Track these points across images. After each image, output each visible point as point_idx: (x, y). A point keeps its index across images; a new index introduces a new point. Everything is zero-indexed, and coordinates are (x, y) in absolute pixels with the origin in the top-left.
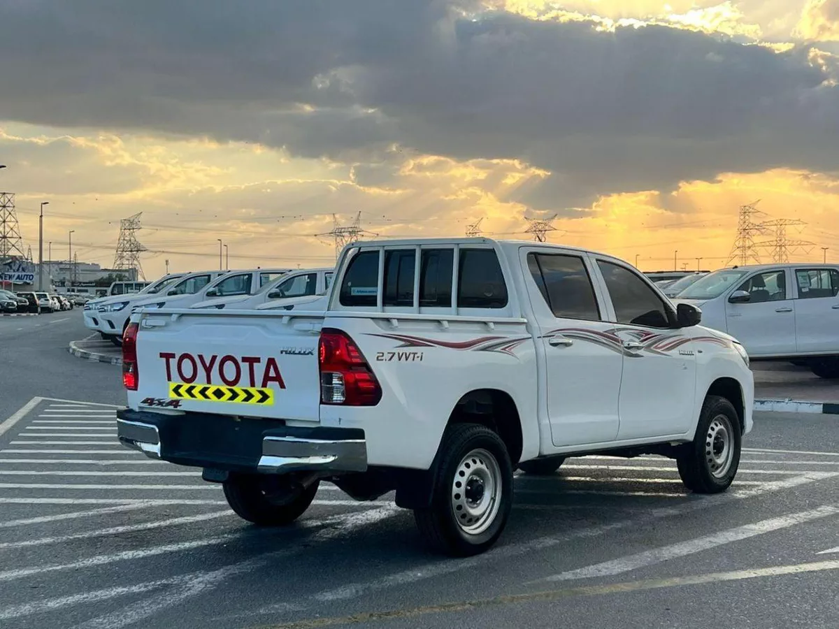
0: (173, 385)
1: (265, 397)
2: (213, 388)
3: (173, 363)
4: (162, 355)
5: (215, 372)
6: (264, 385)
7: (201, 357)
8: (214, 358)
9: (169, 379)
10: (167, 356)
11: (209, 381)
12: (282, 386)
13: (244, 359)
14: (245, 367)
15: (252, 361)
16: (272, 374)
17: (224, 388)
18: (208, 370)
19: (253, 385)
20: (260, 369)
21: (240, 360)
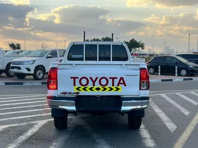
1: (118, 89)
2: (96, 87)
3: (77, 81)
4: (71, 78)
5: (97, 82)
6: (118, 85)
7: (91, 78)
8: (97, 78)
9: (74, 85)
10: (74, 78)
11: (94, 85)
12: (125, 85)
13: (110, 78)
14: (110, 81)
15: (113, 79)
16: (122, 82)
17: (100, 87)
18: (94, 82)
19: (113, 85)
20: (116, 81)
21: (108, 78)
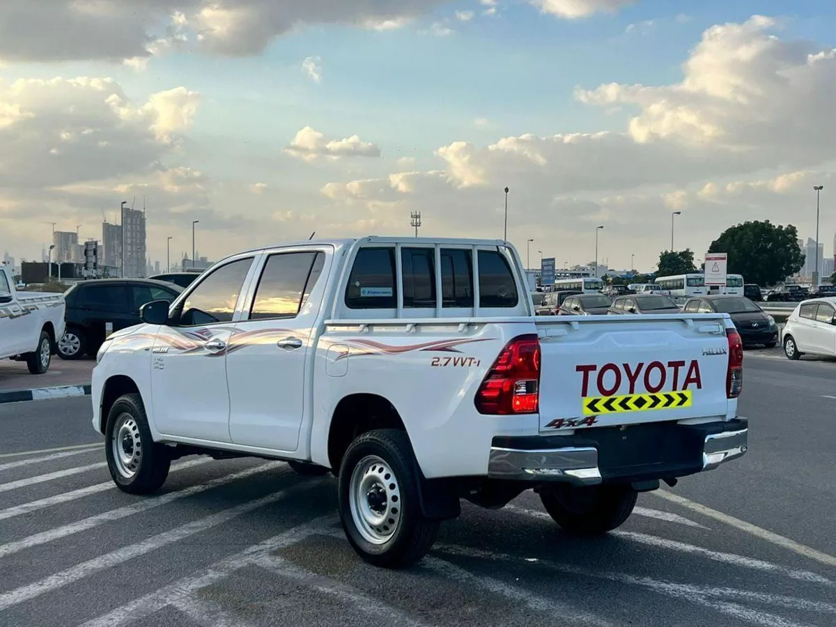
0: (588, 400)
1: (684, 399)
2: (635, 397)
3: (593, 376)
4: (579, 368)
5: (640, 381)
6: (685, 388)
7: (626, 366)
8: (641, 365)
9: (584, 394)
10: (585, 369)
11: (632, 391)
12: (699, 386)
13: (670, 364)
14: (670, 371)
15: (676, 365)
16: (693, 376)
17: (646, 396)
18: (632, 379)
19: (675, 389)
20: (683, 372)
21: (666, 366)
